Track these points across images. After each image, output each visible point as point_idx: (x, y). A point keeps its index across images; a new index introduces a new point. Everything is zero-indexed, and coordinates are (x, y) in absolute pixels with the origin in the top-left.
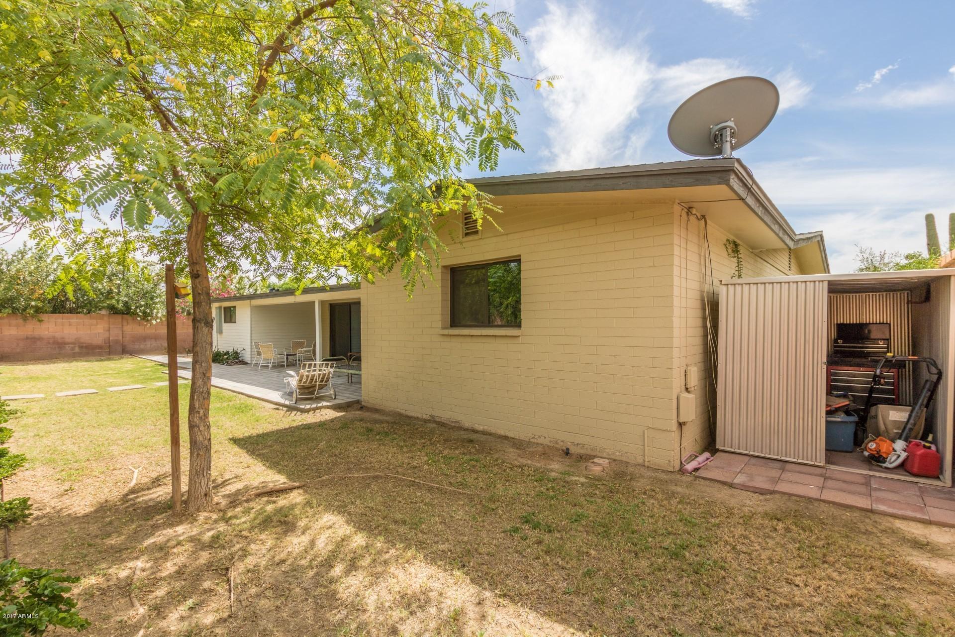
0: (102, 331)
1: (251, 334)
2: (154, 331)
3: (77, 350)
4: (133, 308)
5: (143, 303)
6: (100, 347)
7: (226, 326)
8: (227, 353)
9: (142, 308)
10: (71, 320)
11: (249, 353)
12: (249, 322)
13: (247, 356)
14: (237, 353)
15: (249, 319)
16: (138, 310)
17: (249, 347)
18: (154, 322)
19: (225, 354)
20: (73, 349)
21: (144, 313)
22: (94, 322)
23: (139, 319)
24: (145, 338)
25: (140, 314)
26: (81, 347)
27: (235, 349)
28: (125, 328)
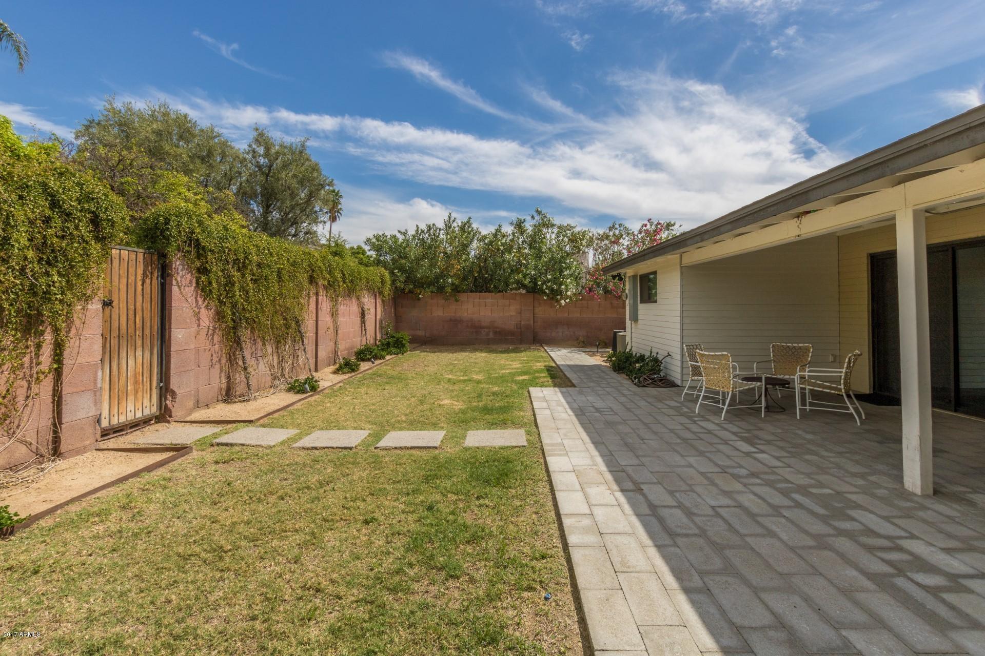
0: (514, 314)
1: (682, 324)
2: (566, 315)
3: (491, 335)
4: (539, 283)
5: (549, 277)
6: (512, 333)
7: (642, 307)
8: (642, 358)
9: (549, 284)
10: (487, 301)
11: (679, 363)
12: (678, 301)
13: (675, 370)
14: (656, 360)
15: (678, 294)
16: (545, 287)
17: (679, 351)
18: (563, 302)
19: (637, 361)
20: (488, 334)
21: (552, 290)
22: (507, 302)
23: (545, 298)
24: (557, 323)
25: (547, 291)
26: (495, 333)
27: (654, 351)
28: (537, 310)
